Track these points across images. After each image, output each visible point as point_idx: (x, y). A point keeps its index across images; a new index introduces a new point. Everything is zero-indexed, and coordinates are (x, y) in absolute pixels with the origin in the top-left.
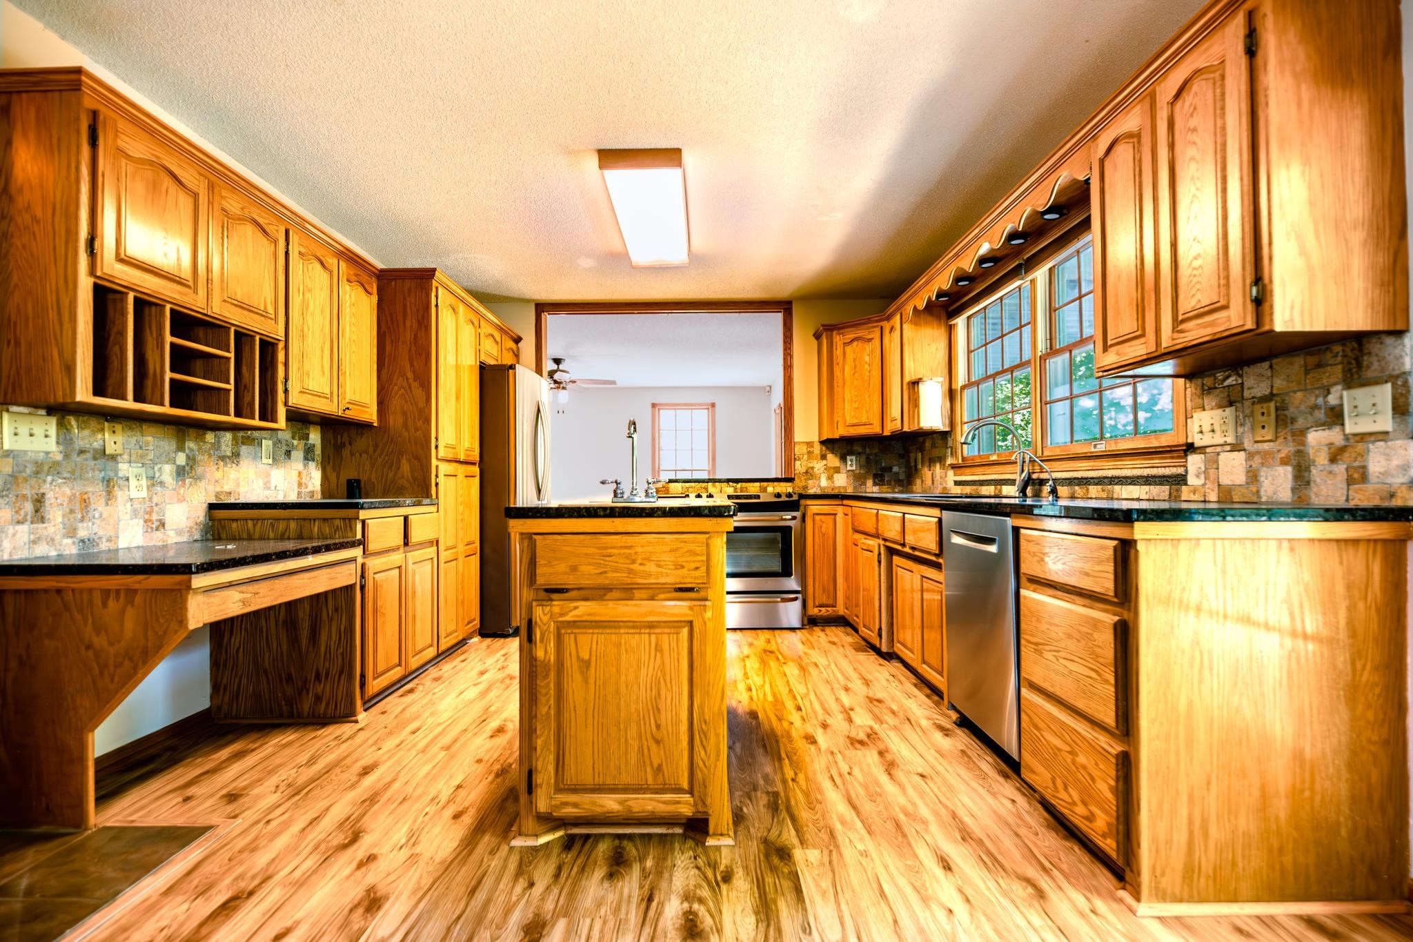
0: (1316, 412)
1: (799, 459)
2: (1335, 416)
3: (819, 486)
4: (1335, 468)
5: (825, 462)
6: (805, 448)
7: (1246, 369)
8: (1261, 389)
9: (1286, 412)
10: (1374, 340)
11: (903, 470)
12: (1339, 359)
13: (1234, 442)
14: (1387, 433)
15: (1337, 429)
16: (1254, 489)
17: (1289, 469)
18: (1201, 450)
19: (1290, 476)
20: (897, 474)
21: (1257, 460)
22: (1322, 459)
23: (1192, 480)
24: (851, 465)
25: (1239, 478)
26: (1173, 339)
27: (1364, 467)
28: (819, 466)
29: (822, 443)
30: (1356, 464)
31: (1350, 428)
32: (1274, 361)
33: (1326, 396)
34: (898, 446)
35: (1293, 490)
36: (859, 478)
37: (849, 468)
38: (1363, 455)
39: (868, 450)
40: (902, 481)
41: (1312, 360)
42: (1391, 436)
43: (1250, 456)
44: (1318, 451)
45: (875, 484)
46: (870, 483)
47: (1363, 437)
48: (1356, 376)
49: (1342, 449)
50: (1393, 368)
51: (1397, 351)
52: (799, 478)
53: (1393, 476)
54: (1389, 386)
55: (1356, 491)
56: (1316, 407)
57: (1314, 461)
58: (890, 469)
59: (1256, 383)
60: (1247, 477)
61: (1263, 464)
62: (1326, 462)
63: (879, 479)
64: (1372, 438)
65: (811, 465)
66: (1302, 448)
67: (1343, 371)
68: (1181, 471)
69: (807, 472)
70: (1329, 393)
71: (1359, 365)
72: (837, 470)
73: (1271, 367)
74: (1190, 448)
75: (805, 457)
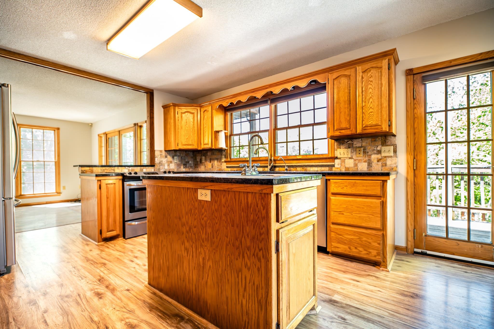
0: (374, 151)
1: (157, 157)
2: (379, 152)
3: (165, 169)
4: (378, 163)
5: (166, 159)
6: (159, 152)
7: (354, 140)
8: (359, 145)
9: (366, 151)
10: (389, 137)
11: (193, 162)
12: (380, 140)
13: (350, 157)
14: (392, 156)
15: (380, 155)
16: (356, 168)
17: (366, 163)
18: (340, 158)
19: (367, 165)
20: (191, 164)
21: (357, 162)
22: (375, 161)
23: (336, 166)
24: (176, 161)
25: (352, 165)
26: (362, 131)
27: (386, 163)
28: (164, 160)
29: (165, 151)
30: (384, 162)
31: (383, 154)
32: (363, 139)
33: (377, 148)
34: (191, 154)
35: (367, 168)
36: (178, 165)
37: (175, 161)
38: (386, 160)
39: (181, 155)
40: (192, 166)
41: (373, 139)
42: (393, 157)
43: (355, 160)
44: (374, 159)
45: (184, 168)
46: (182, 167)
47: (385, 157)
48: (385, 144)
49: (380, 159)
50: (393, 143)
51: (394, 140)
52: (157, 165)
53: (393, 165)
54: (393, 146)
55: (384, 168)
56: (374, 150)
57: (373, 162)
58: (189, 162)
59: (357, 143)
60: (354, 165)
61: (358, 162)
62: (376, 162)
63: (185, 165)
64: (388, 157)
65: (161, 160)
66: (370, 159)
67: (381, 143)
68: (333, 163)
69: (160, 163)
70: (378, 147)
71: (385, 142)
72: (171, 162)
73: (362, 140)
74: (337, 158)
75: (159, 156)
